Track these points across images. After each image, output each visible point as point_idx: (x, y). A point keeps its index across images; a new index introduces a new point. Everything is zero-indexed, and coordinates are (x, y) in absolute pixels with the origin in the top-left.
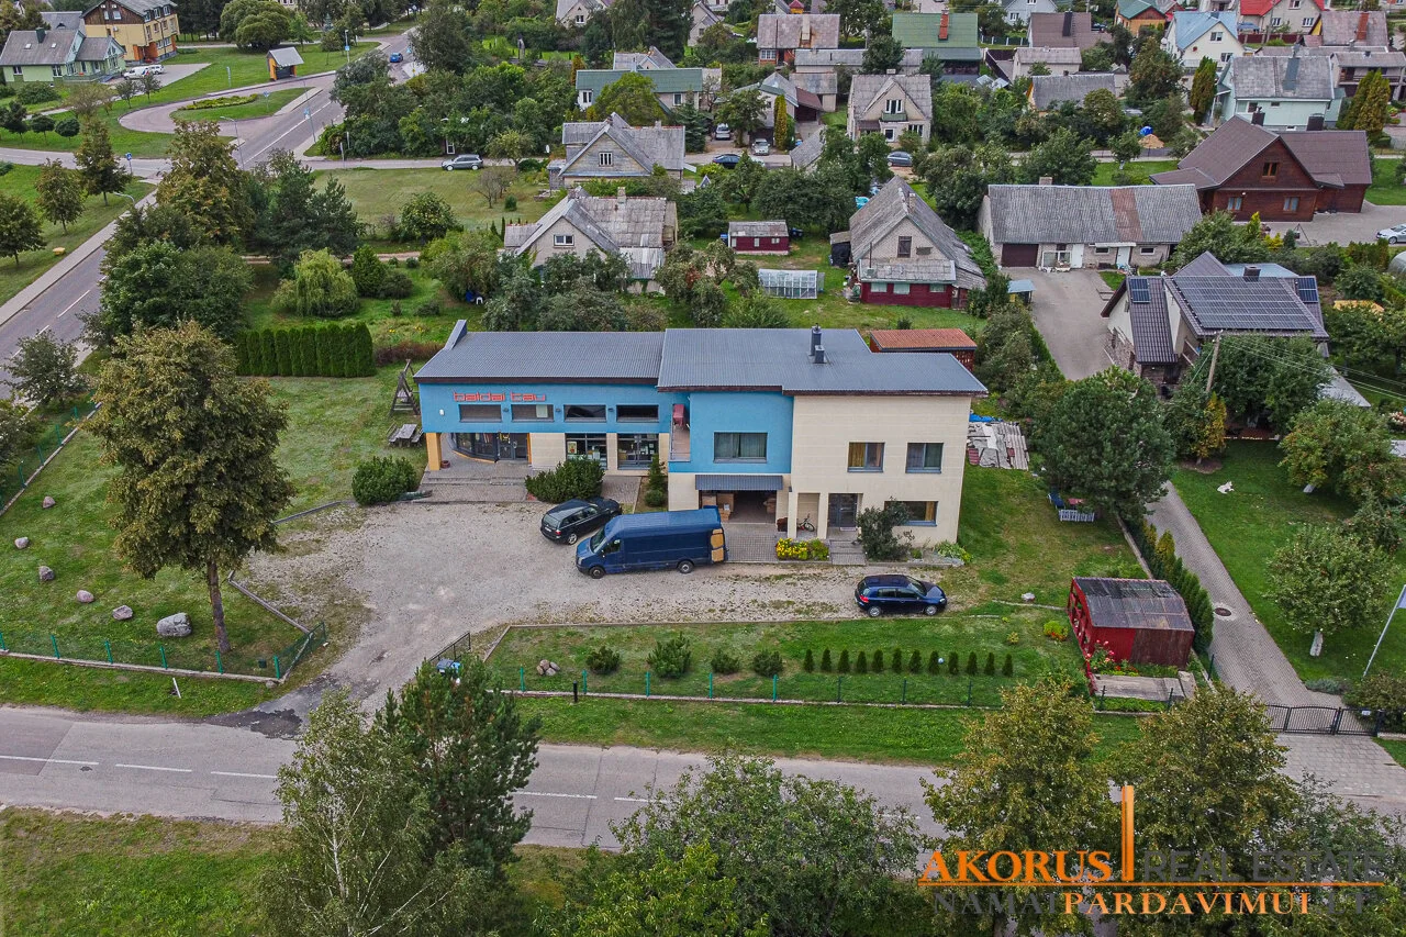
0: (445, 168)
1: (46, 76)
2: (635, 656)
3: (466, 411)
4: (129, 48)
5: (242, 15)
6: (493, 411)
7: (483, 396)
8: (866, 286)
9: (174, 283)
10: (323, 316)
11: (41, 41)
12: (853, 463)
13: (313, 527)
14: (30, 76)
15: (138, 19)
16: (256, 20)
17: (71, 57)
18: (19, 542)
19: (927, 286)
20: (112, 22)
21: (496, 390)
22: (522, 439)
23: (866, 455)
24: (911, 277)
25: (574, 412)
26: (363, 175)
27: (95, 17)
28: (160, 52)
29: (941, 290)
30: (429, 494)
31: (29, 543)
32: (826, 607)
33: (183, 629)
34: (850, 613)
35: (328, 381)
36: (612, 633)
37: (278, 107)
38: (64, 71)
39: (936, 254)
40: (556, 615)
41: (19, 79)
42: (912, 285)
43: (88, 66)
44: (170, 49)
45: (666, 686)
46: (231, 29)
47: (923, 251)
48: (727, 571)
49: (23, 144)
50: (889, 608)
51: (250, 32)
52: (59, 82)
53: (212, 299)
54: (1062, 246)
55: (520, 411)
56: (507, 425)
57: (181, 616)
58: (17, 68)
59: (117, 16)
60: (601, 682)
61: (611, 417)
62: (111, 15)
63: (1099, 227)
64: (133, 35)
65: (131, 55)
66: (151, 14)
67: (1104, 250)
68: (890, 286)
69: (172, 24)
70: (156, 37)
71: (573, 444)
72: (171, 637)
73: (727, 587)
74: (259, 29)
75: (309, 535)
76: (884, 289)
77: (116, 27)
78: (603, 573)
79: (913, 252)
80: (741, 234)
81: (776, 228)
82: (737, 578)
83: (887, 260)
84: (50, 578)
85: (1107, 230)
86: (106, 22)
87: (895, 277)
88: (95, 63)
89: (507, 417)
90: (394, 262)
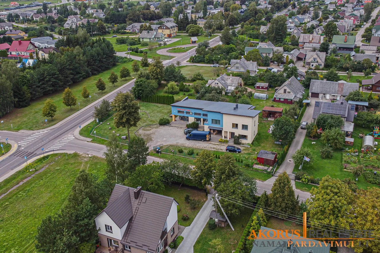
0: (211, 67)
1: (148, 40)
2: (186, 151)
3: (179, 112)
4: (166, 35)
5: (190, 28)
6: (183, 112)
7: (182, 109)
8: (275, 98)
9: (143, 86)
10: (171, 94)
11: (148, 33)
12: (233, 127)
13: (151, 127)
14: (145, 40)
15: (169, 29)
16: (193, 29)
17: (153, 37)
18: (108, 123)
19: (287, 100)
20: (163, 29)
21: (184, 109)
22: (188, 117)
23: (235, 126)
24: (284, 97)
25: (195, 114)
26: (195, 67)
27: (160, 28)
28: (173, 35)
29: (290, 101)
30: (170, 125)
31: (109, 124)
32: (221, 150)
33: (125, 138)
34: (224, 151)
35: (166, 105)
36: (185, 148)
37: (188, 50)
38: (151, 40)
39: (291, 93)
40: (179, 144)
41: (143, 41)
42: (284, 99)
43: (156, 38)
44: (175, 35)
45: (188, 156)
46: (188, 31)
47: (289, 92)
48: (209, 142)
49: (137, 56)
50: (230, 151)
51: (191, 32)
52: (150, 42)
53: (149, 89)
54: (324, 94)
55: (187, 113)
56: (185, 115)
57: (125, 136)
58: (143, 38)
59: (165, 28)
60: (179, 154)
61: (202, 115)
62: (163, 28)
63: (334, 91)
64: (167, 32)
65: (166, 36)
66: (172, 27)
67: (334, 96)
68: (280, 99)
69: (176, 29)
70: (172, 32)
71: (196, 120)
72: (123, 139)
73: (208, 144)
74: (193, 31)
75: (150, 128)
76: (278, 99)
77: (164, 30)
78: (190, 140)
79: (287, 92)
80: (258, 85)
81: (266, 85)
82: (210, 143)
83: (281, 93)
84: (111, 129)
85: (335, 91)
86: (162, 29)
87: (281, 97)
88: (158, 38)
89: (185, 113)
90: (189, 85)
